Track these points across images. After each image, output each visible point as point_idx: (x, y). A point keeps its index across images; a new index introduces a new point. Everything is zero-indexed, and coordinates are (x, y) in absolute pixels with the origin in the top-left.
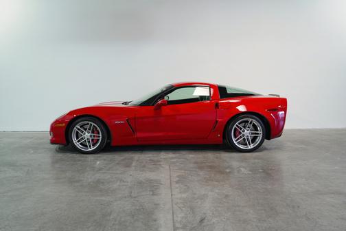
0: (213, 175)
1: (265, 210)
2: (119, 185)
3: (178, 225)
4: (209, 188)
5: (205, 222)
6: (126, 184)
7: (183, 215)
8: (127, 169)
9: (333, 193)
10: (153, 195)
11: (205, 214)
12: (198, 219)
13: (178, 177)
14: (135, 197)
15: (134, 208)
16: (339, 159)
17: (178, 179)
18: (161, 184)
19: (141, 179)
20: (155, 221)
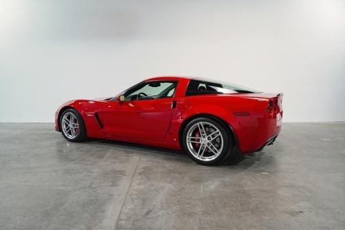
0: (177, 167)
1: (214, 203)
2: (84, 176)
3: (123, 217)
4: (169, 179)
5: (151, 215)
6: (91, 174)
7: (132, 206)
8: (99, 160)
9: (285, 186)
10: (112, 186)
11: (154, 205)
12: (146, 210)
13: (143, 168)
14: (94, 188)
15: (88, 198)
16: (305, 152)
17: (143, 170)
18: (125, 175)
19: (107, 170)
20: (103, 212)
